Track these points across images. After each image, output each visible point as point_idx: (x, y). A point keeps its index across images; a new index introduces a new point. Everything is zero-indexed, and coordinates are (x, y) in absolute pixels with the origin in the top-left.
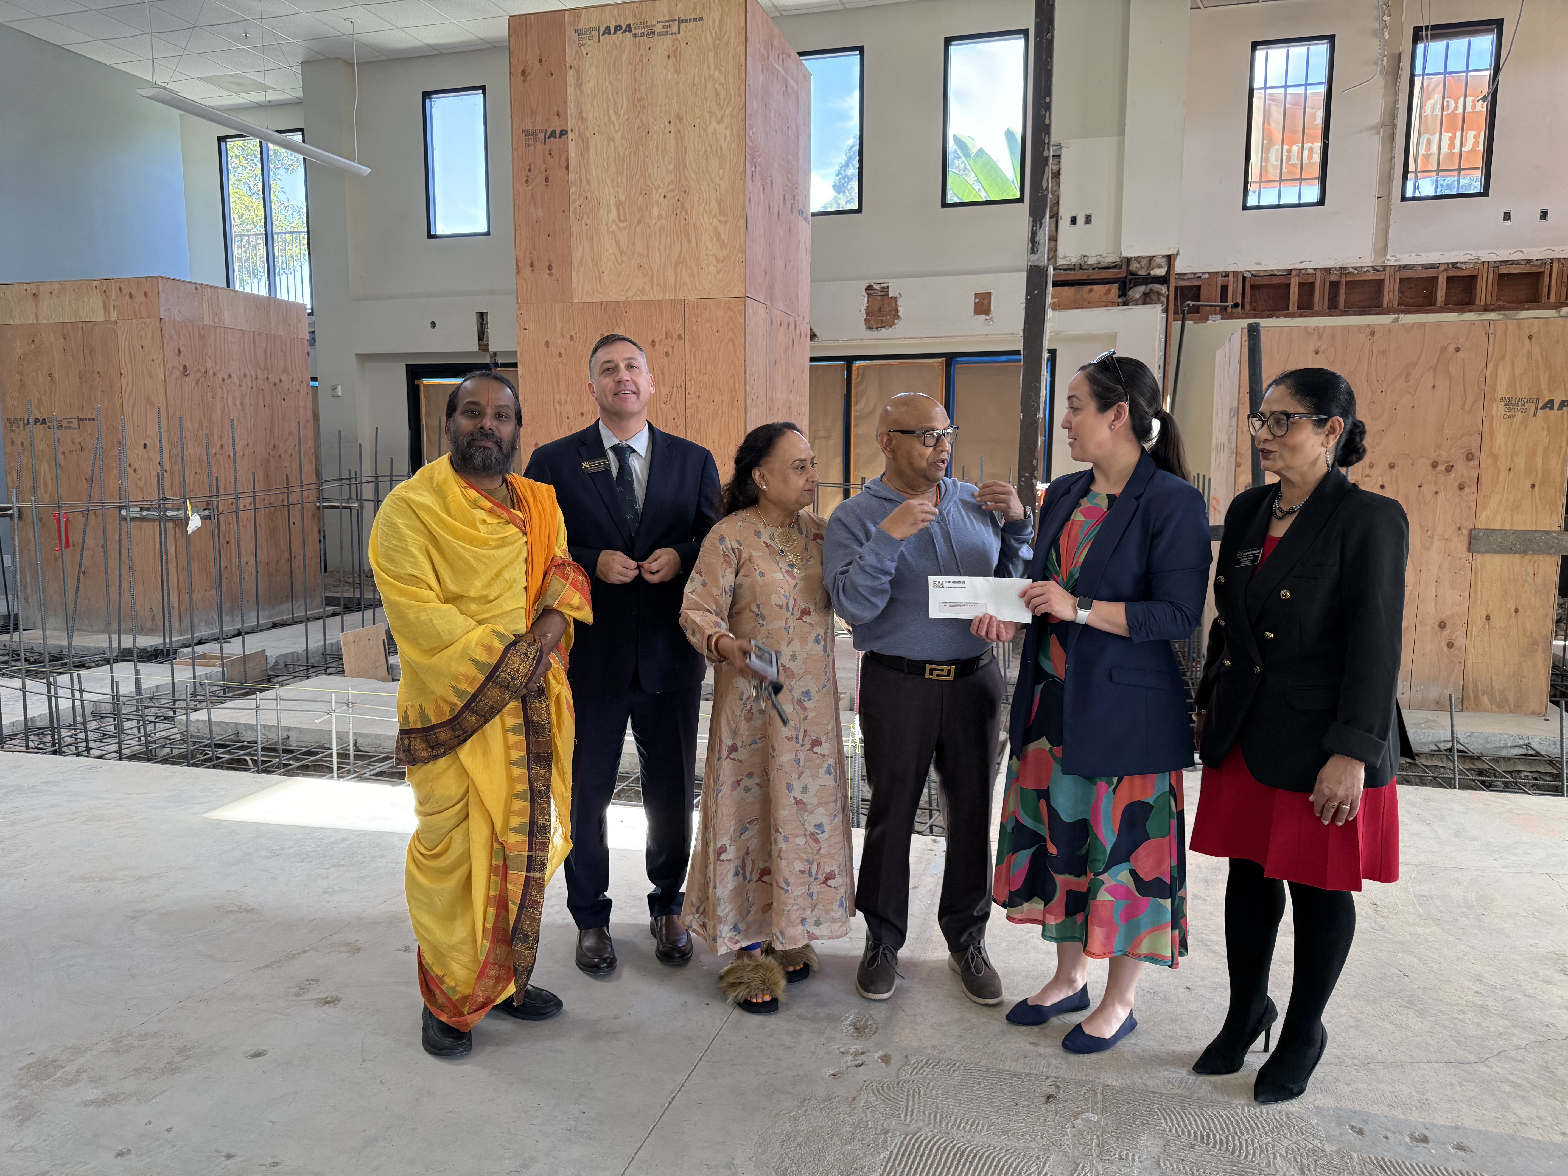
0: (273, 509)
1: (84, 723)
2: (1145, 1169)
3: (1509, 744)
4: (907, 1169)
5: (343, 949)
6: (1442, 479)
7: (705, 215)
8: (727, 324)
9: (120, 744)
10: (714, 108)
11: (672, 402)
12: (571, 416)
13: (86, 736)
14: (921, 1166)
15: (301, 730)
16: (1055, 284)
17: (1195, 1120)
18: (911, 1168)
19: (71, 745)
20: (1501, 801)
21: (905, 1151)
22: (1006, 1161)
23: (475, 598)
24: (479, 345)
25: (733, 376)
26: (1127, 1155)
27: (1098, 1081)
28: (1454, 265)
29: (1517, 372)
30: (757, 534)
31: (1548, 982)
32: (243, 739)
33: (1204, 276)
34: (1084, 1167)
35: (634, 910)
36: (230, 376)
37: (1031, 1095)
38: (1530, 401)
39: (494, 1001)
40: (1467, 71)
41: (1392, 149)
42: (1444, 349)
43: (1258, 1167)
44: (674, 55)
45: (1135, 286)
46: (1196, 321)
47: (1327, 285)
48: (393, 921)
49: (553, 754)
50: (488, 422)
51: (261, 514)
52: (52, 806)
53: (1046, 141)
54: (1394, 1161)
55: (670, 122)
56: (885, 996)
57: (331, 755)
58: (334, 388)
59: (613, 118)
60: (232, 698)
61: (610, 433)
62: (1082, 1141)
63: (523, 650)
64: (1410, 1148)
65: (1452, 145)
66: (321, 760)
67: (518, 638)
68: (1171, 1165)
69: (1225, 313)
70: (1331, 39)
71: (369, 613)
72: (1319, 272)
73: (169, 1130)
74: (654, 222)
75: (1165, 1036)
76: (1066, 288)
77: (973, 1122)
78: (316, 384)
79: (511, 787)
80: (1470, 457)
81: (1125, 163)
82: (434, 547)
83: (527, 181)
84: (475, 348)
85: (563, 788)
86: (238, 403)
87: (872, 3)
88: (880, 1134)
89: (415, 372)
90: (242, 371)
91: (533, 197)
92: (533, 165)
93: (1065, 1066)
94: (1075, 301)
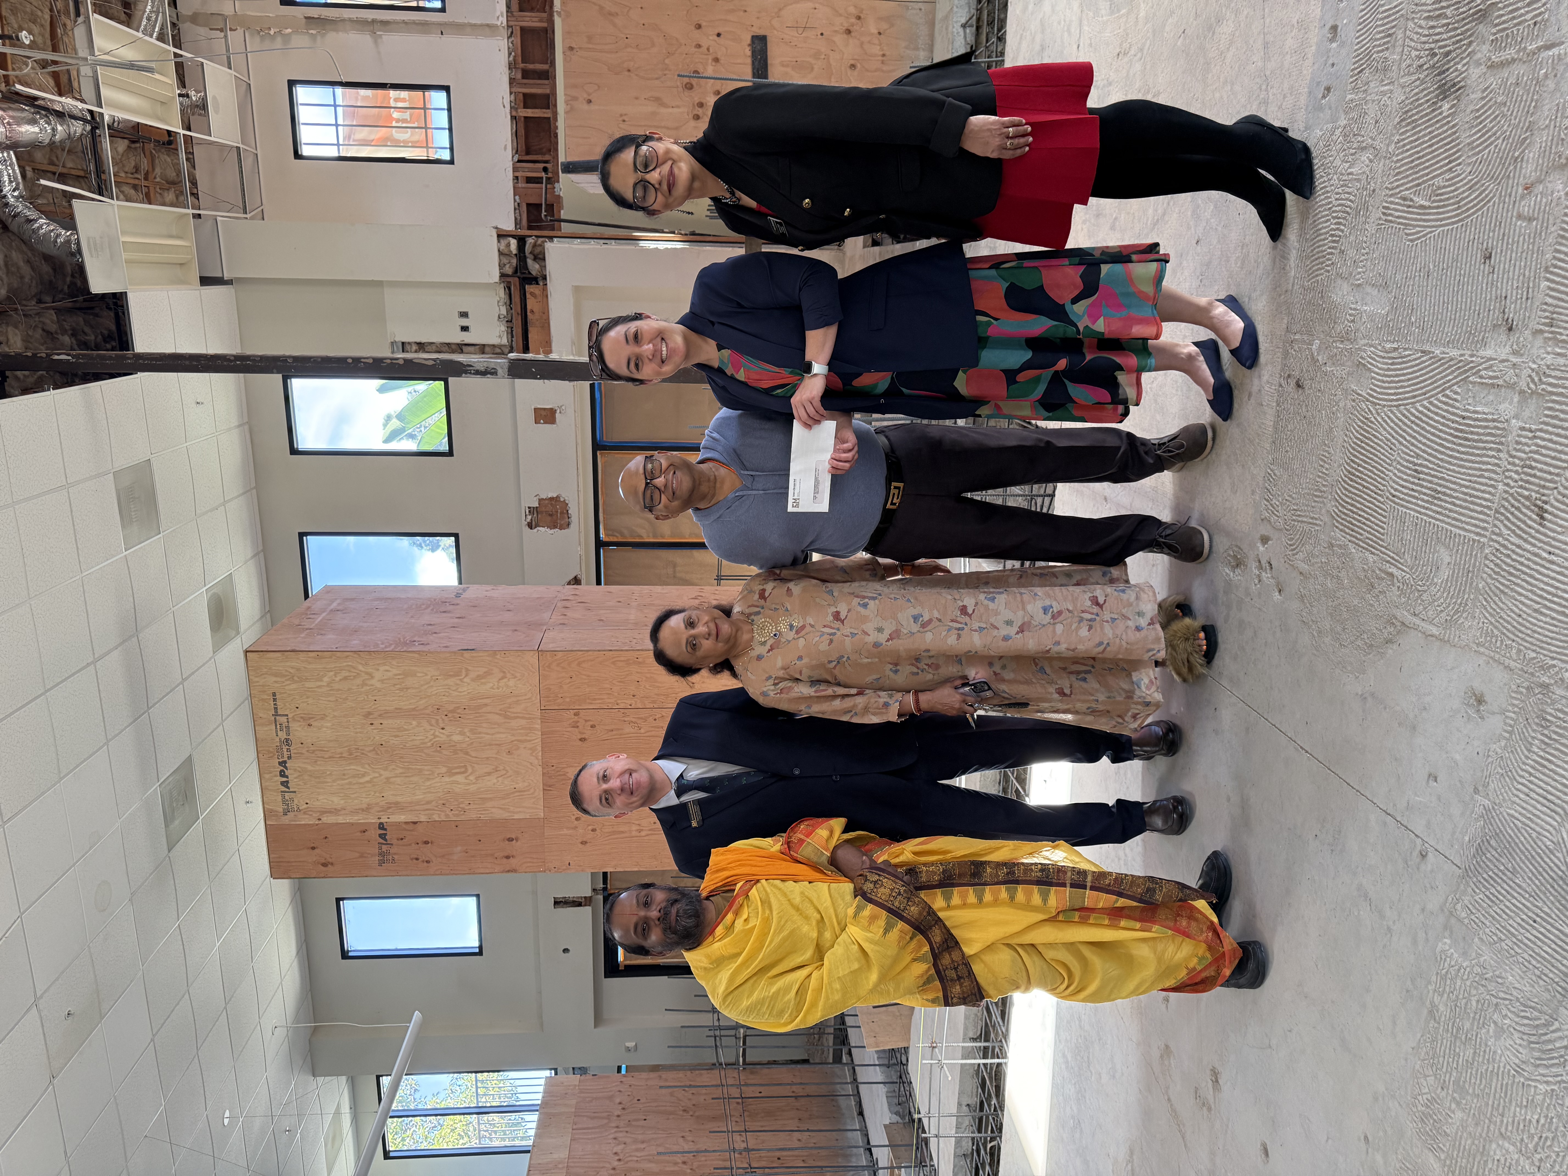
0: (746, 1114)
2: (1363, 299)
4: (1366, 528)
5: (1166, 1062)
7: (460, 690)
8: (563, 668)
10: (359, 681)
11: (639, 721)
14: (1363, 514)
15: (961, 1093)
16: (526, 349)
17: (1319, 247)
18: (1364, 524)
21: (1348, 528)
22: (1357, 431)
23: (819, 932)
24: (585, 905)
25: (613, 663)
26: (1350, 315)
27: (1283, 338)
30: (759, 658)
32: (970, 1151)
33: (518, 200)
34: (1361, 358)
35: (1129, 775)
36: (616, 1153)
37: (1297, 402)
39: (1212, 922)
41: (395, 22)
43: (1360, 191)
44: (308, 721)
45: (527, 269)
46: (561, 207)
47: (525, 81)
48: (1140, 1012)
49: (971, 859)
50: (654, 913)
51: (751, 1125)
53: (389, 361)
54: (1354, 60)
55: (372, 724)
57: (985, 1065)
58: (628, 1050)
59: (367, 778)
61: (664, 798)
62: (1338, 357)
63: (872, 886)
64: (1343, 44)
66: (990, 1074)
67: (859, 892)
68: (1359, 273)
69: (553, 183)
70: (292, 83)
71: (849, 1021)
72: (514, 90)
74: (467, 739)
75: (1242, 268)
76: (530, 337)
77: (1322, 460)
78: (624, 1067)
79: (1003, 903)
81: (410, 280)
82: (769, 971)
83: (428, 862)
84: (588, 910)
85: (1005, 849)
86: (642, 1146)
87: (259, 526)
88: (1333, 551)
89: (612, 969)
90: (610, 1141)
91: (443, 856)
92: (412, 856)
93: (1270, 368)
94: (542, 327)
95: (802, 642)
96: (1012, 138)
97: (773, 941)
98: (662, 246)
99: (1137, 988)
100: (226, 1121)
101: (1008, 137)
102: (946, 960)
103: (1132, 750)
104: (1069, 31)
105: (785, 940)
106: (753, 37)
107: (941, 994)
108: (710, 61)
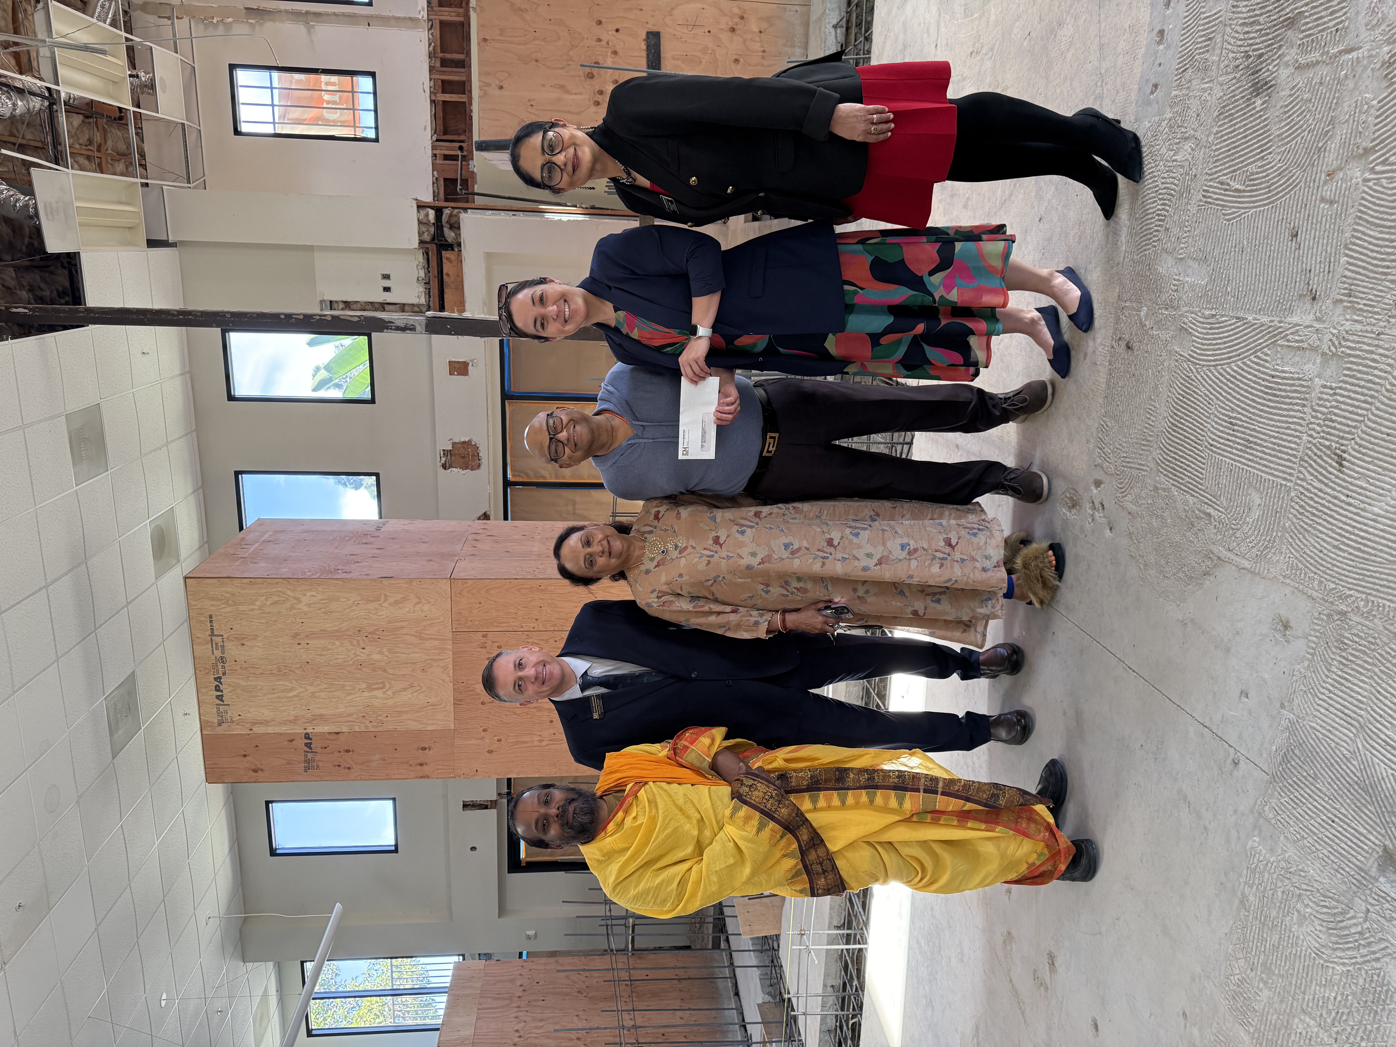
0: (634, 994)
2: (1185, 271)
4: (1186, 473)
5: (1008, 948)
7: (379, 614)
8: (473, 594)
10: (287, 605)
11: (541, 643)
12: (552, 731)
14: (1184, 461)
15: (826, 975)
16: (442, 308)
17: (1147, 225)
18: (1185, 469)
21: (1171, 473)
22: (1179, 388)
24: (491, 808)
25: (518, 590)
26: (1174, 285)
27: (1115, 305)
32: (834, 1027)
33: (436, 175)
34: (1183, 323)
35: (977, 692)
36: (517, 1031)
37: (1127, 362)
39: (1049, 824)
41: (327, 14)
43: (1183, 176)
44: (241, 640)
45: (444, 237)
46: (475, 182)
47: (444, 69)
49: (837, 766)
51: (638, 1005)
53: (318, 318)
54: (1179, 61)
55: (299, 644)
57: (848, 950)
58: (529, 937)
59: (295, 693)
62: (1163, 322)
63: (747, 789)
64: (1169, 47)
66: (852, 958)
68: (1182, 248)
69: (468, 157)
70: (232, 67)
71: (727, 911)
72: (433, 76)
74: (386, 658)
75: (1079, 243)
76: (445, 296)
77: (1149, 413)
78: (525, 953)
79: (864, 807)
81: (338, 245)
83: (349, 768)
84: (494, 812)
85: (867, 756)
86: (541, 1024)
87: (198, 465)
88: (1158, 493)
89: (515, 865)
90: (512, 1019)
91: (362, 764)
92: (335, 763)
93: (1103, 331)
94: (457, 289)
96: (875, 124)
98: (565, 218)
100: (163, 1003)
101: (873, 123)
102: (812, 856)
103: (980, 670)
104: (928, 32)
106: (648, 33)
108: (609, 54)
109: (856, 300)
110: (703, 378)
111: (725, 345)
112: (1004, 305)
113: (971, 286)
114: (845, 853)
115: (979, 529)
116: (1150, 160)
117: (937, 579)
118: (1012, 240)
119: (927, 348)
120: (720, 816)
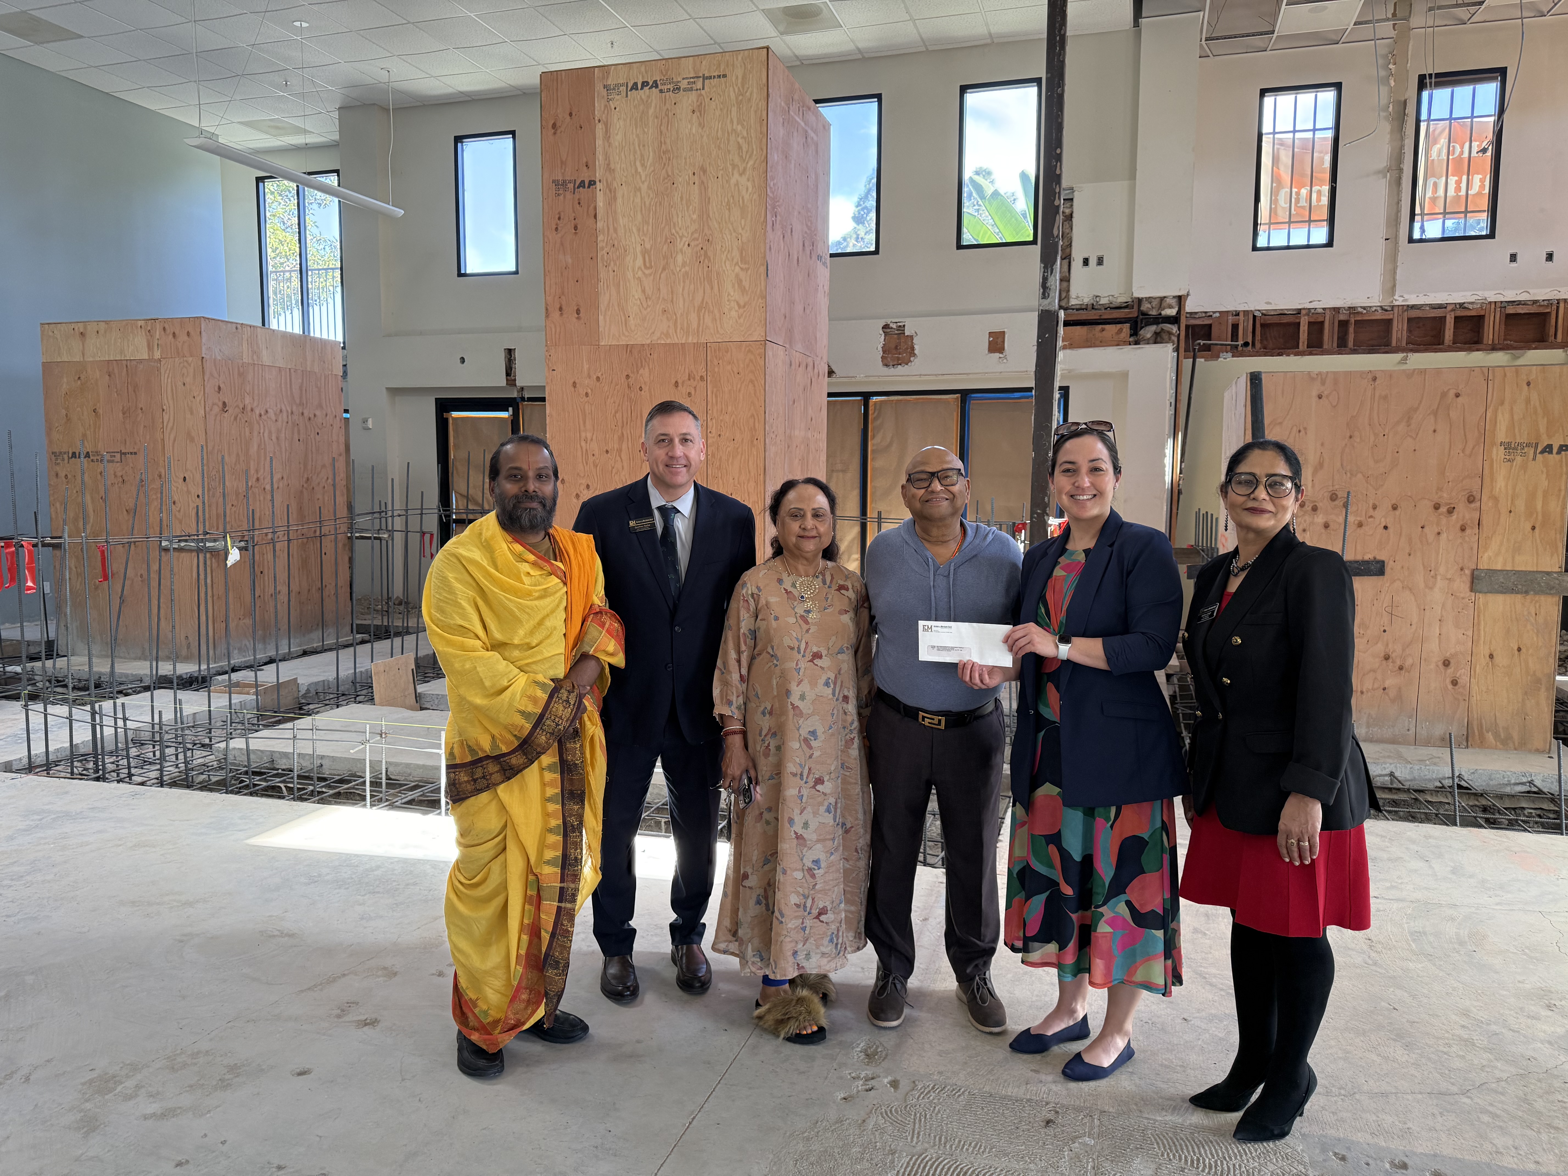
0: (305, 540)
1: (127, 749)
3: (1513, 781)
5: (380, 973)
6: (1444, 521)
7: (727, 262)
8: (748, 366)
9: (161, 770)
10: (737, 161)
12: (596, 453)
13: (129, 763)
15: (335, 759)
16: (1066, 326)
17: (1186, 1146)
19: (114, 771)
20: (1499, 839)
21: (911, 1171)
24: (507, 380)
25: (753, 416)
27: (1095, 1107)
28: (1461, 305)
29: (1516, 418)
31: (1533, 1018)
32: (279, 767)
33: (1214, 315)
35: (656, 939)
36: (267, 411)
37: (1031, 1120)
38: (1528, 445)
39: (524, 1024)
40: (1472, 117)
41: (1399, 192)
42: (1444, 395)
44: (698, 110)
45: (1146, 326)
46: (1207, 359)
47: (1336, 324)
48: (428, 948)
51: (294, 545)
52: (100, 832)
53: (1057, 190)
55: (694, 174)
56: (895, 1023)
57: (364, 783)
58: (365, 421)
59: (640, 170)
60: (266, 726)
62: (1078, 1164)
63: (565, 698)
64: (1389, 1174)
65: (1458, 189)
66: (354, 788)
69: (1236, 351)
70: (1338, 86)
71: (397, 641)
72: (1328, 312)
73: (224, 1142)
74: (678, 269)
75: (1161, 1065)
76: (1078, 327)
77: (976, 1145)
78: (348, 416)
79: (546, 823)
80: (1471, 499)
81: (1137, 207)
83: (557, 229)
84: (503, 382)
85: (595, 822)
86: (274, 438)
87: (889, 53)
88: (888, 1155)
89: (444, 406)
90: (279, 406)
91: (562, 244)
92: (562, 214)
93: (1064, 1092)
94: (1087, 340)
95: (792, 620)
96: (1298, 844)
97: (511, 602)
98: (1168, 461)
99: (460, 951)
100: (298, 24)
101: (1299, 841)
102: (492, 768)
103: (682, 944)
104: (1392, 887)
105: (512, 613)
106: (1383, 562)
107: (458, 761)
108: (1359, 519)
109: (1099, 820)
110: (1011, 649)
111: (1047, 671)
112: (1091, 983)
113: (1114, 947)
114: (494, 802)
115: (837, 944)
116: (1259, 1151)
117: (783, 901)
118: (1166, 993)
119: (1043, 897)
120: (534, 667)
